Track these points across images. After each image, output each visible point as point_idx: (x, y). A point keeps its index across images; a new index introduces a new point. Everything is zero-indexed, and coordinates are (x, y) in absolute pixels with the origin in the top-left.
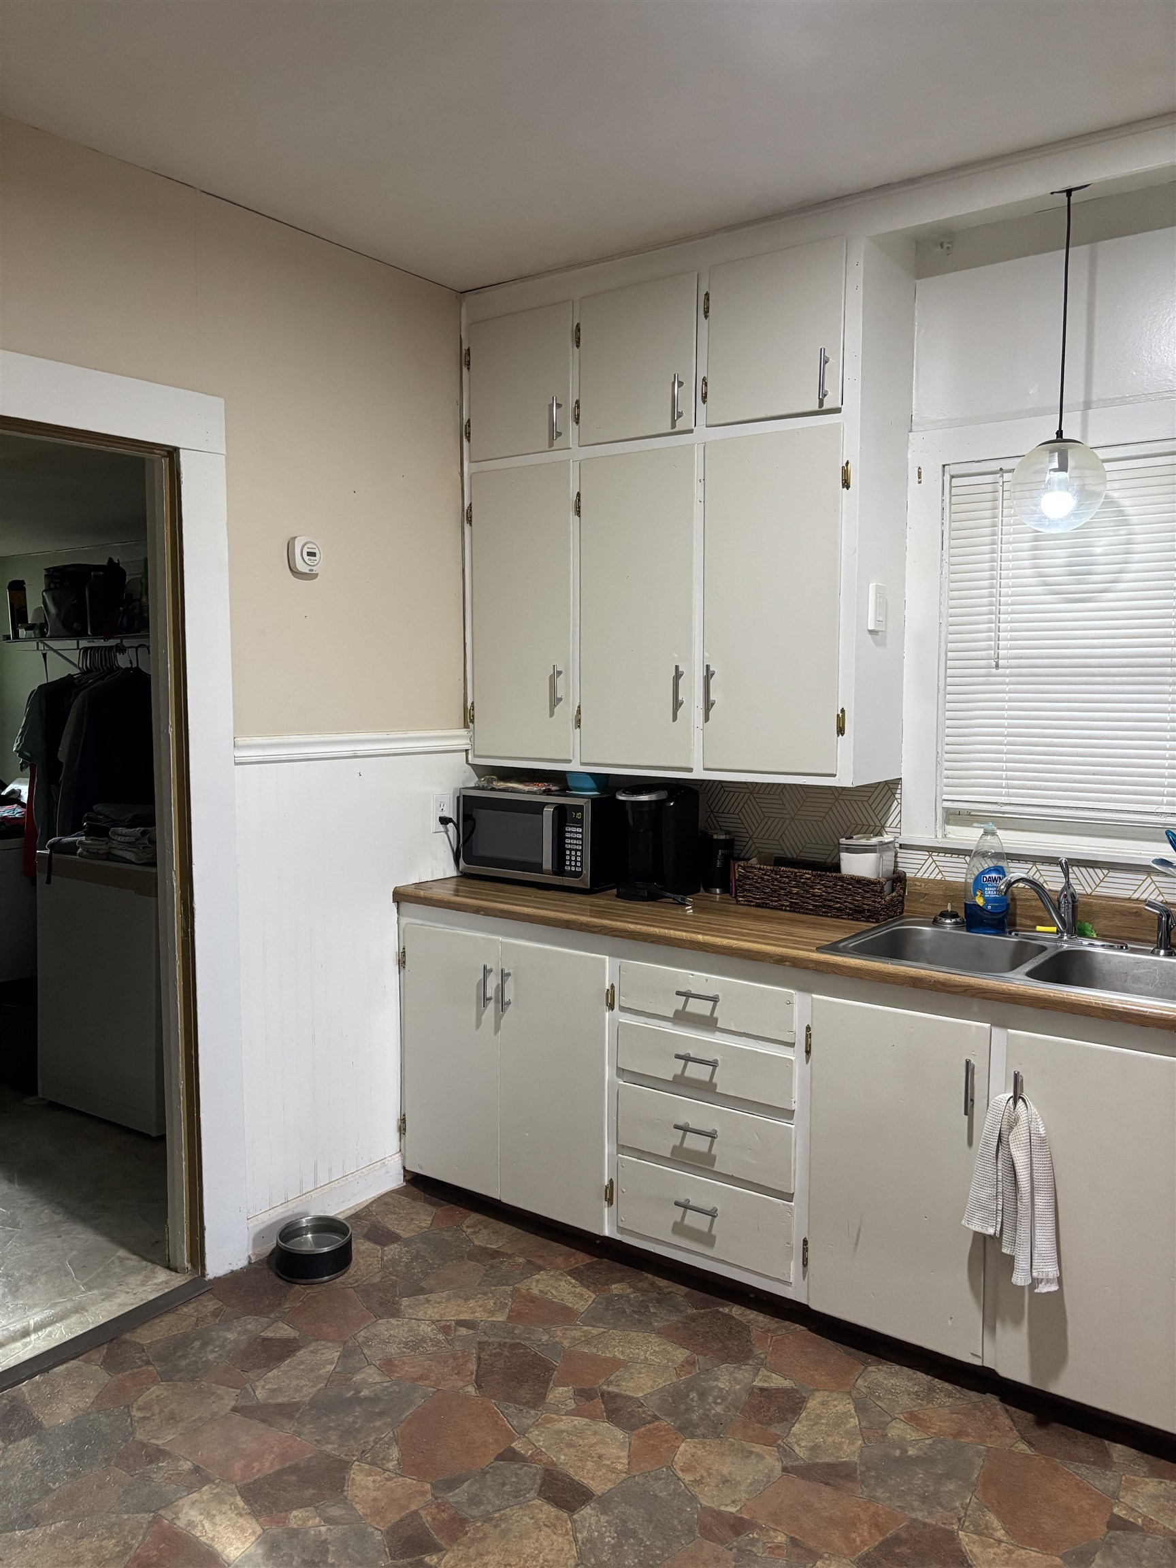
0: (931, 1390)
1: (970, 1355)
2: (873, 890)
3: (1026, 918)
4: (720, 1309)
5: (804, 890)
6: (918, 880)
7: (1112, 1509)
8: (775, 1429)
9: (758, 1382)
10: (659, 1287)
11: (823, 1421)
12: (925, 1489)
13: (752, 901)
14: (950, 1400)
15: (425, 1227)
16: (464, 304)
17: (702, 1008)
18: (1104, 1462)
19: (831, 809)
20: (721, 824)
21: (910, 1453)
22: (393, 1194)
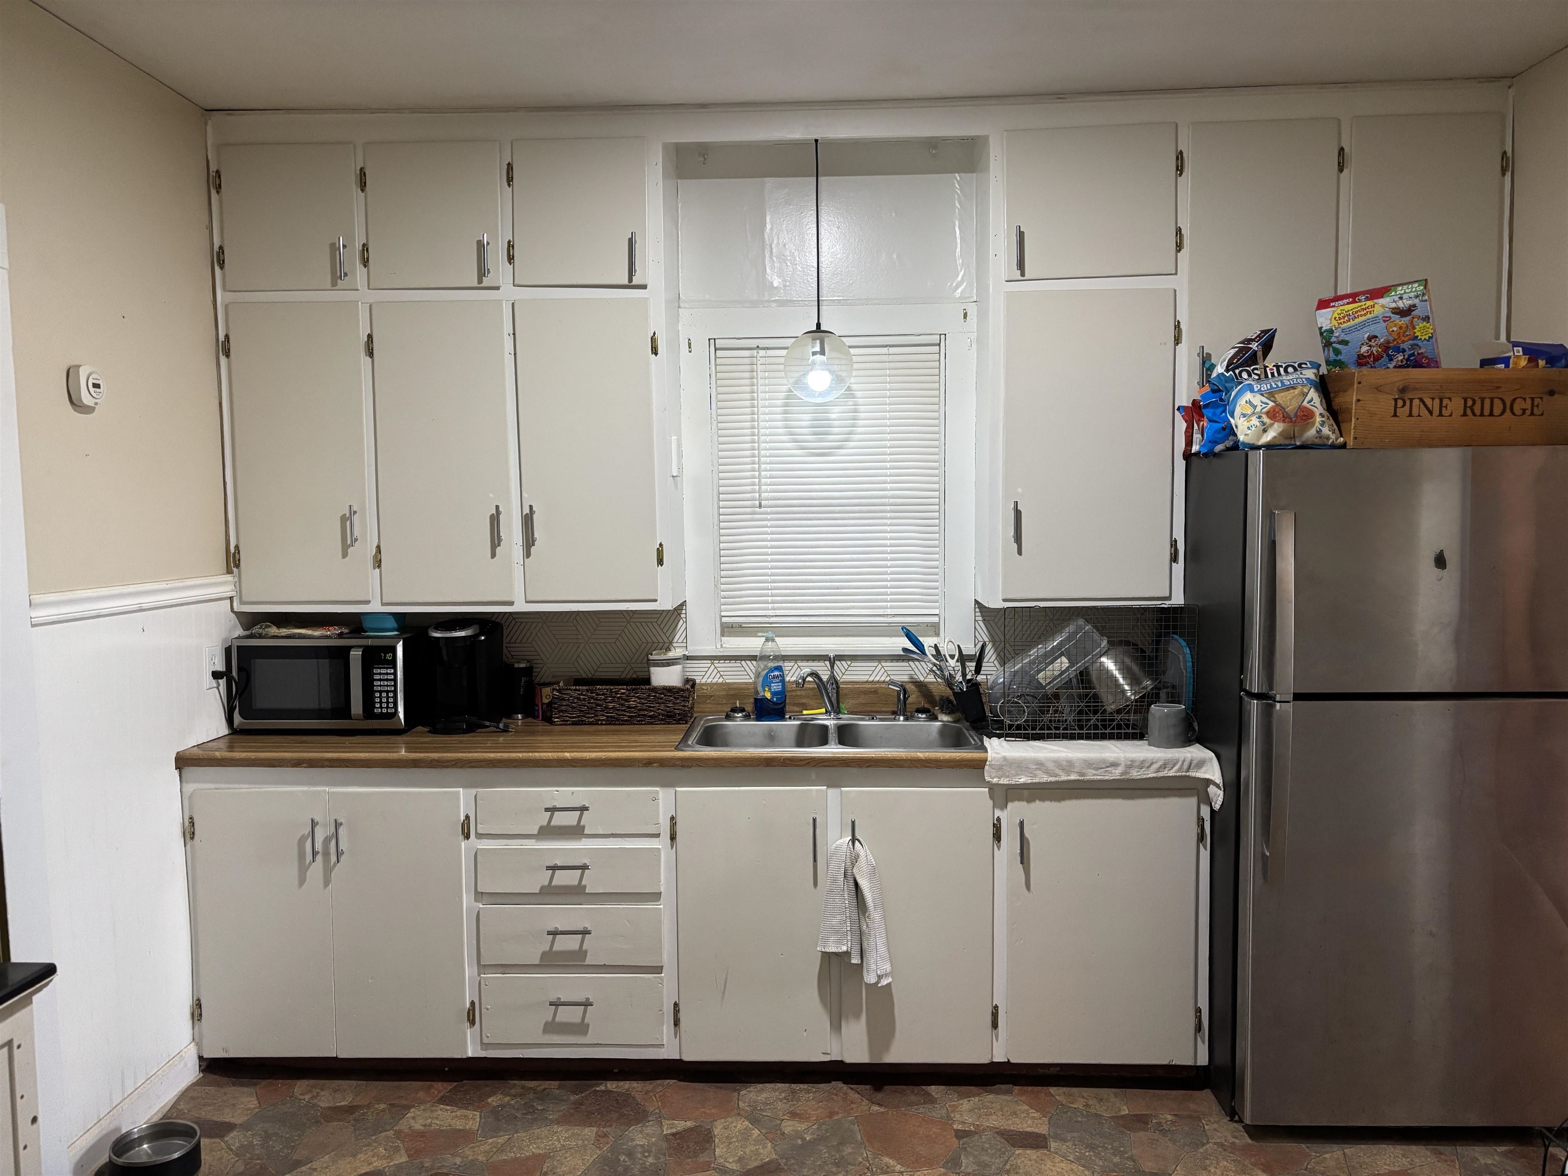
0: (793, 1092)
1: (821, 1054)
2: (682, 696)
3: (793, 705)
4: (597, 1089)
5: (619, 704)
6: (704, 684)
7: (953, 1127)
8: (703, 1158)
9: (667, 1131)
10: (531, 1088)
11: (733, 1140)
12: (833, 1158)
13: (567, 721)
14: (811, 1094)
15: (254, 1108)
16: (210, 123)
17: (569, 819)
18: (930, 1100)
19: (623, 631)
20: (513, 653)
21: (808, 1138)
22: (196, 1088)
